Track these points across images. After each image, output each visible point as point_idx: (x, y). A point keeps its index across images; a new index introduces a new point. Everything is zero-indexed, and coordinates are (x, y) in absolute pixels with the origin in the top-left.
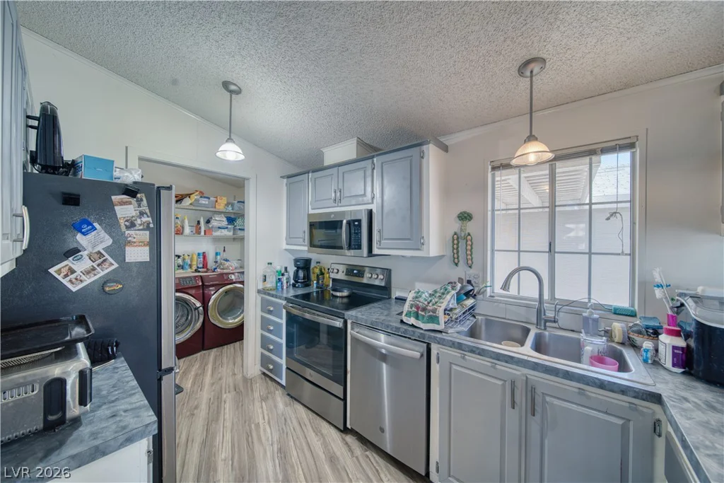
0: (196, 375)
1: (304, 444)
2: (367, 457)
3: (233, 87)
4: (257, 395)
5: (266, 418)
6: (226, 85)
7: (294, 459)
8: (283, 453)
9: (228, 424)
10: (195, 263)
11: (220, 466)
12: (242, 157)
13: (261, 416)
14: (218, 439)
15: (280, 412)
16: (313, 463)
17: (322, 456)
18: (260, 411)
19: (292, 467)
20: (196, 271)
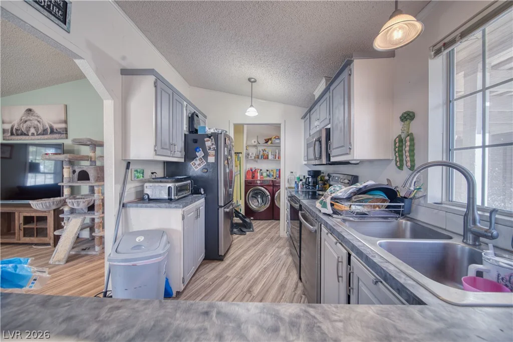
0: (263, 228)
1: (277, 273)
2: (301, 297)
3: (253, 80)
4: (277, 244)
5: (272, 254)
6: (249, 80)
7: (267, 275)
8: (265, 270)
9: (257, 249)
10: (275, 174)
11: (242, 260)
12: (257, 114)
13: (271, 253)
14: (250, 252)
15: (280, 255)
16: (273, 281)
17: (280, 281)
18: (272, 251)
19: (264, 276)
20: (275, 178)
